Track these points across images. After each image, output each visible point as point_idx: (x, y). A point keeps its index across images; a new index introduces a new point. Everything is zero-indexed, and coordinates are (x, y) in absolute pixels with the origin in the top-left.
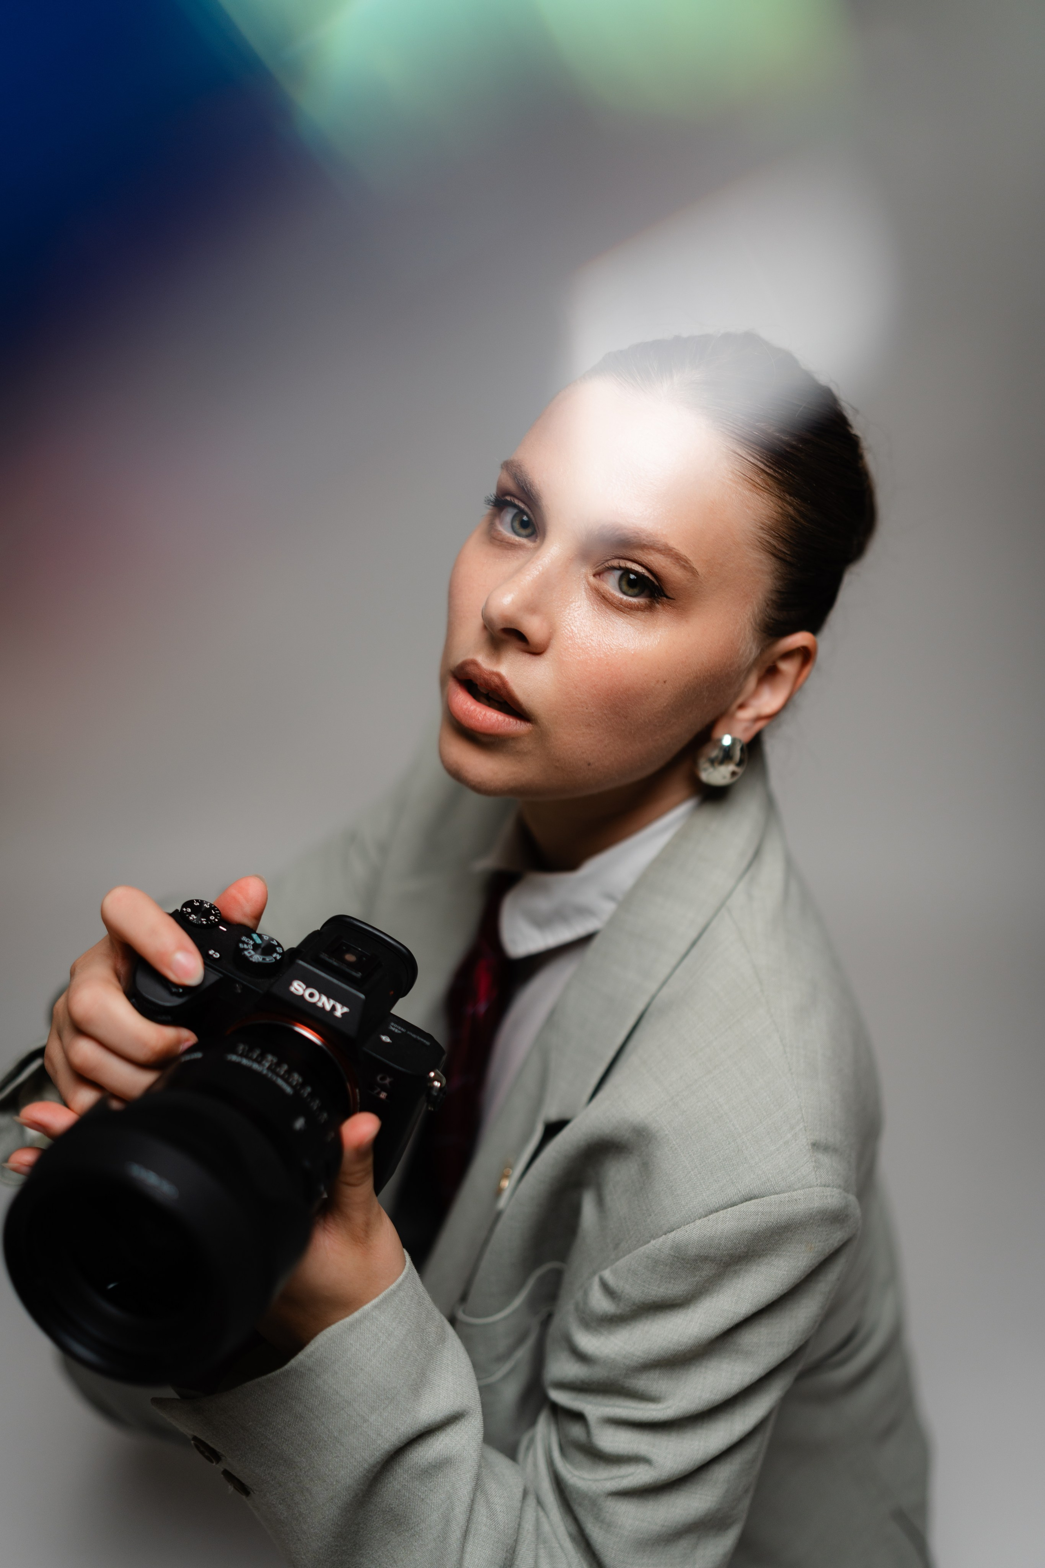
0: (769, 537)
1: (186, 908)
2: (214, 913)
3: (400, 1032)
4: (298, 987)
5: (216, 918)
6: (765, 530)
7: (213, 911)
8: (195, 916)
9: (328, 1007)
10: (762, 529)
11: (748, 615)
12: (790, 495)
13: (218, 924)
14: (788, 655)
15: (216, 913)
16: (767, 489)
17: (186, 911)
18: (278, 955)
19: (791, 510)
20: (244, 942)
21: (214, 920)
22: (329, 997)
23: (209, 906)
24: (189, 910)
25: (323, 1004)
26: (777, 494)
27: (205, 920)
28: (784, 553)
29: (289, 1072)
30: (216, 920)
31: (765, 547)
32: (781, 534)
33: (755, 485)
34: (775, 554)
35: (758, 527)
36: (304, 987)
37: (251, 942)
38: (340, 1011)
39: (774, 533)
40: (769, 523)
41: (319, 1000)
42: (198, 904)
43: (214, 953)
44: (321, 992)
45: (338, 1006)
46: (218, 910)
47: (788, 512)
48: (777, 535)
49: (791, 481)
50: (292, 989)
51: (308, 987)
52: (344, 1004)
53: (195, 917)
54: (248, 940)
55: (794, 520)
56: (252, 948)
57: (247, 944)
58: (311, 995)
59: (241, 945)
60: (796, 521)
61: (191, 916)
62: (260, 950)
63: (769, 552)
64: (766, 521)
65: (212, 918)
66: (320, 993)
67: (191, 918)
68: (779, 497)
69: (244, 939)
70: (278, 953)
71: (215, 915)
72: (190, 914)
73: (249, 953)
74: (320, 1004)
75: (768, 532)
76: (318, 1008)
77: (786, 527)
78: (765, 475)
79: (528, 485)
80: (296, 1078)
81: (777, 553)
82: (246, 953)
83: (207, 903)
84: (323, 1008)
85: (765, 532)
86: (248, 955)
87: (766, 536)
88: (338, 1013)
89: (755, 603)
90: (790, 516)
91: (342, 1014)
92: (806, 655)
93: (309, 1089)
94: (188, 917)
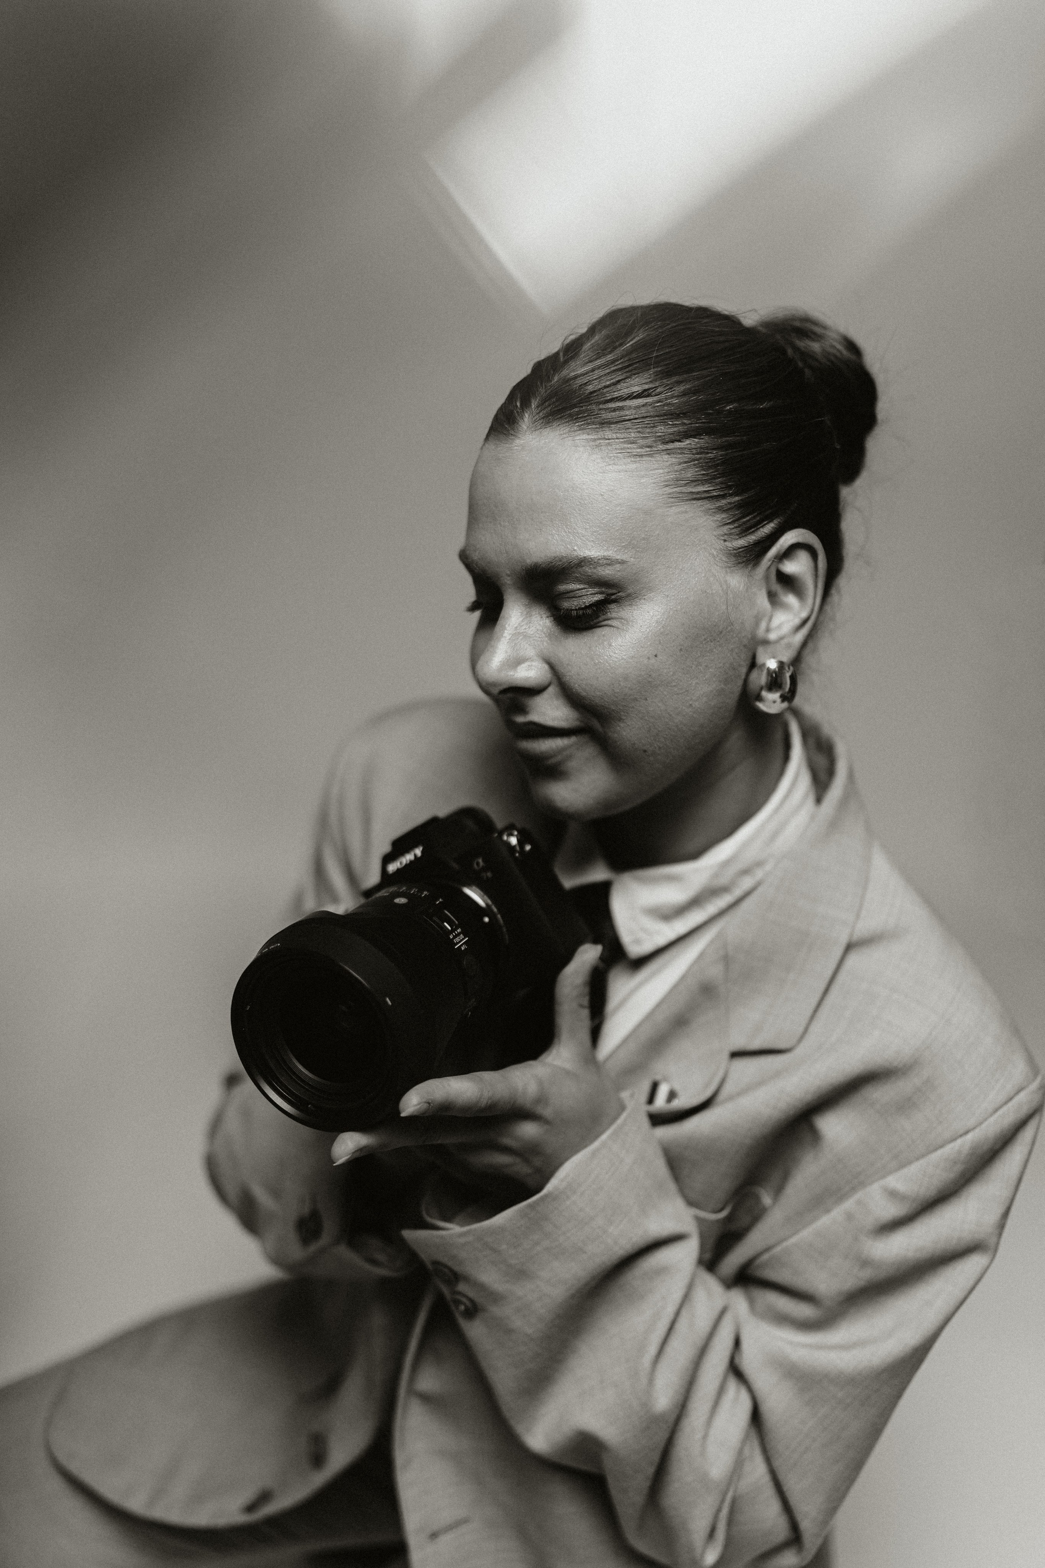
0: (679, 488)
6: (670, 485)
10: (667, 485)
22: (408, 852)
28: (706, 491)
31: (681, 498)
39: (683, 482)
40: (672, 476)
50: (392, 871)
63: (687, 500)
64: (668, 477)
81: (698, 496)
85: (672, 487)
87: (676, 489)
88: (419, 854)
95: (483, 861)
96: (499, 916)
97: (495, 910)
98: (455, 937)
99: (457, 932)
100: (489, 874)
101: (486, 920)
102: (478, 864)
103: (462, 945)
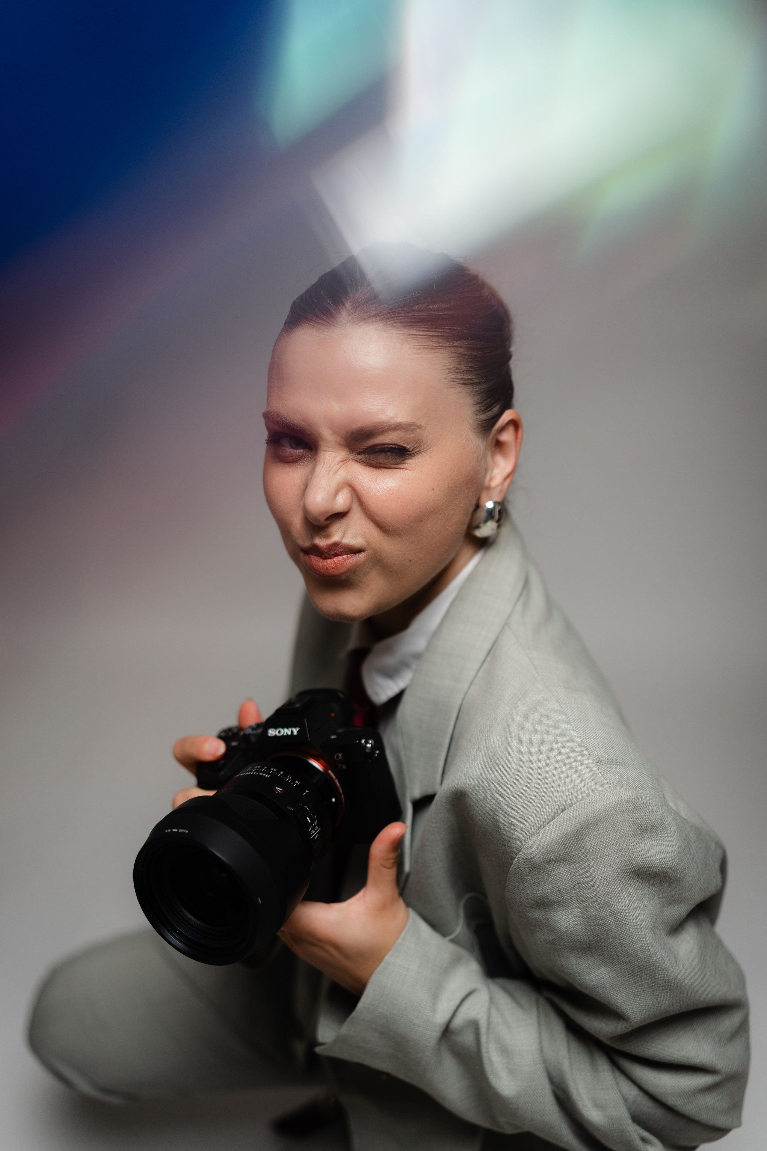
0: (457, 375)
4: (272, 733)
6: (452, 372)
10: (450, 372)
11: (467, 427)
12: (456, 341)
14: (503, 429)
16: (442, 346)
19: (462, 351)
22: (287, 728)
25: (287, 733)
26: (448, 345)
28: (471, 379)
31: (458, 383)
32: (464, 369)
33: (432, 348)
34: (466, 383)
35: (447, 373)
36: (275, 731)
38: (295, 731)
39: (459, 371)
40: (453, 366)
41: (284, 732)
44: (283, 728)
45: (294, 729)
47: (461, 353)
48: (461, 371)
49: (453, 333)
50: (270, 735)
51: (278, 730)
52: (295, 727)
55: (466, 356)
58: (280, 732)
60: (468, 355)
63: (461, 384)
64: (451, 366)
68: (451, 346)
74: (285, 734)
75: (455, 372)
76: (285, 736)
77: (464, 363)
78: (436, 338)
79: (291, 425)
81: (467, 382)
84: (287, 735)
85: (453, 373)
87: (455, 376)
88: (295, 733)
89: (468, 418)
90: (464, 354)
91: (298, 732)
92: (515, 424)
95: (342, 756)
96: (343, 796)
97: (341, 791)
98: (312, 829)
99: (314, 824)
100: (344, 767)
101: (334, 800)
102: (338, 756)
103: (315, 836)
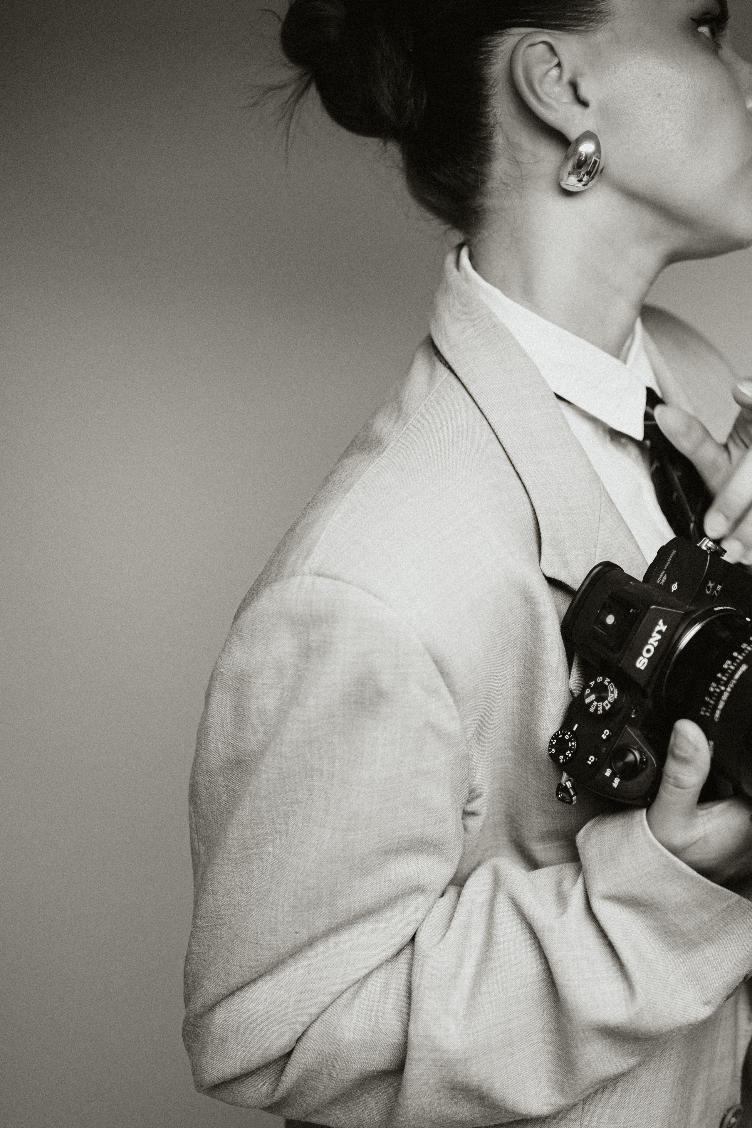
1: (560, 760)
2: (561, 736)
3: (666, 575)
4: (641, 663)
5: (567, 734)
7: (559, 737)
8: (567, 752)
9: (659, 637)
13: (572, 732)
15: (561, 733)
17: (563, 760)
18: (606, 680)
20: (596, 710)
21: (569, 736)
22: (650, 637)
23: (555, 740)
24: (561, 757)
25: (656, 641)
27: (570, 743)
29: (724, 672)
30: (569, 733)
36: (641, 658)
37: (595, 703)
38: (661, 627)
41: (653, 645)
42: (553, 750)
43: (605, 735)
45: (658, 628)
46: (558, 732)
51: (641, 655)
53: (569, 752)
54: (593, 707)
56: (601, 703)
57: (597, 707)
58: (648, 651)
59: (600, 712)
61: (568, 755)
62: (603, 694)
65: (567, 737)
66: (647, 643)
67: (570, 755)
69: (592, 710)
70: (604, 680)
71: (564, 735)
72: (565, 757)
73: (607, 705)
74: (656, 644)
80: (727, 664)
82: (607, 708)
83: (551, 742)
84: (659, 641)
86: (609, 706)
88: (663, 628)
91: (664, 625)
93: (735, 654)
94: (569, 757)
